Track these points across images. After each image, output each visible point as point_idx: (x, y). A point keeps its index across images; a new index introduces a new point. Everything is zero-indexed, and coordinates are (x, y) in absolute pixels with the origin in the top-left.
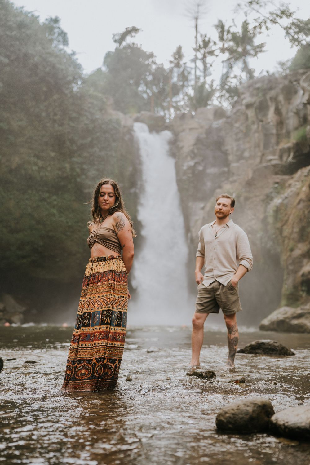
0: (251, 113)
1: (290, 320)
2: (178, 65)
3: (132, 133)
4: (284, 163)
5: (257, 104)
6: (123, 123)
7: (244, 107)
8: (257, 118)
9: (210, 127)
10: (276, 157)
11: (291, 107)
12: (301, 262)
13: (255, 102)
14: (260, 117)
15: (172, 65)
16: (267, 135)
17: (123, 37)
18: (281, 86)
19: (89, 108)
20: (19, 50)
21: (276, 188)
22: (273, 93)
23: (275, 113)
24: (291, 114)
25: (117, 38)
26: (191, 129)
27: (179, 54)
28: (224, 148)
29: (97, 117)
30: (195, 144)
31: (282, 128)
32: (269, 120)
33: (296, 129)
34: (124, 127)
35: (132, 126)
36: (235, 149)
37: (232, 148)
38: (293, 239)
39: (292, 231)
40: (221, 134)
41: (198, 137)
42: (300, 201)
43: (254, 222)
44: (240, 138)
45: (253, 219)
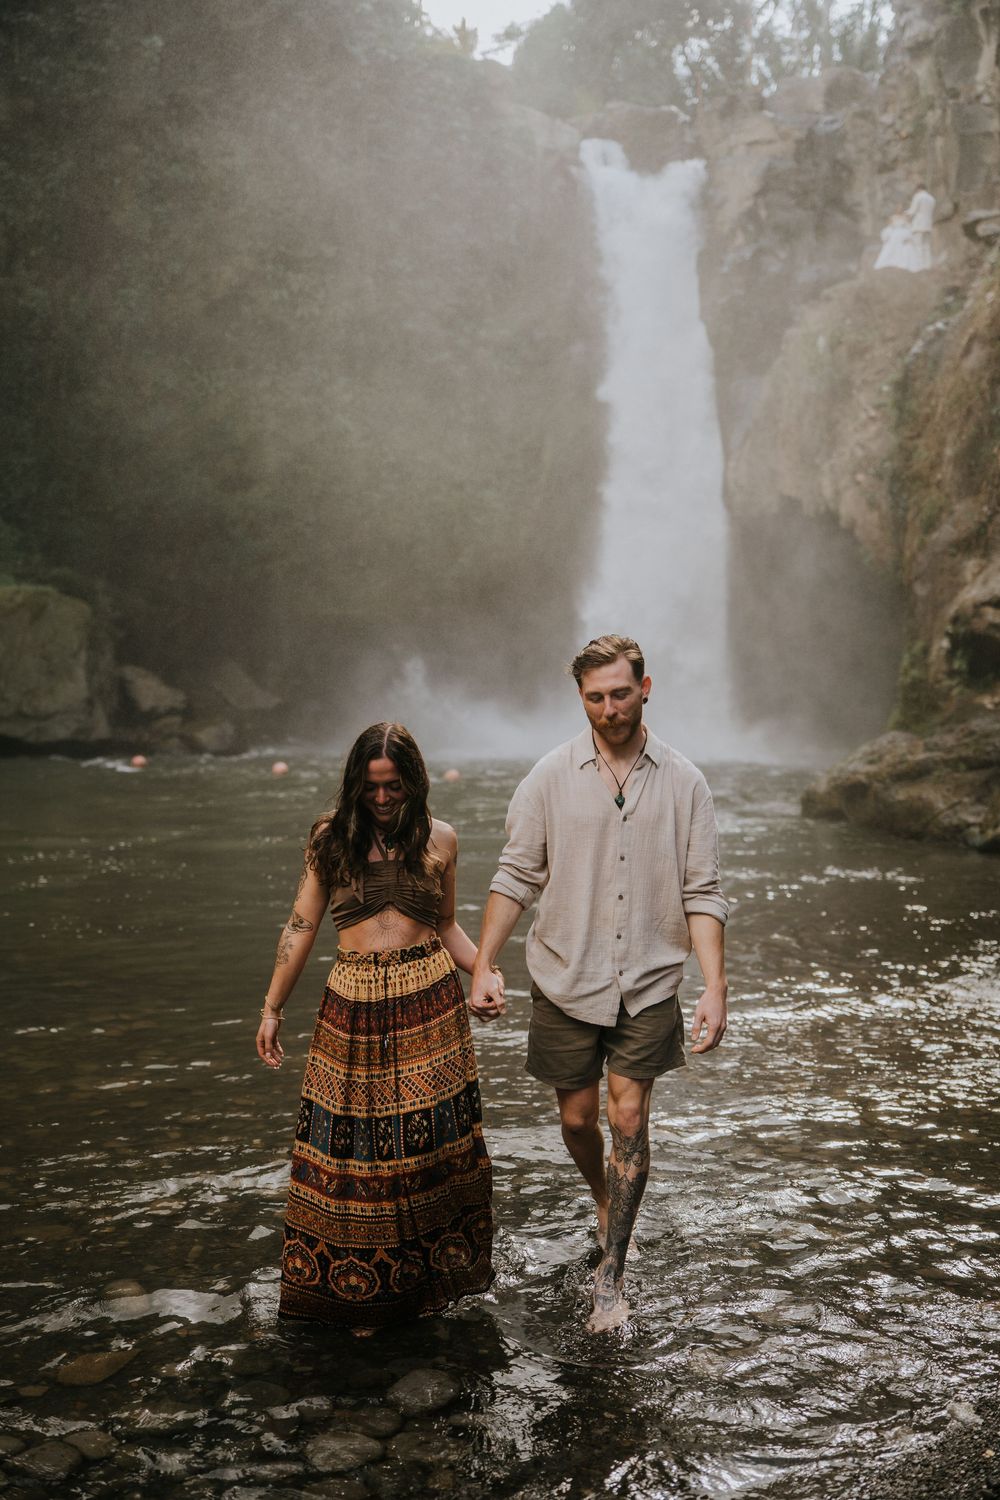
0: (924, 71)
1: (887, 788)
3: (574, 170)
5: (943, 36)
6: (541, 141)
7: (906, 57)
8: (942, 85)
9: (811, 133)
10: (996, 212)
12: (956, 572)
13: (938, 33)
14: (949, 83)
16: (969, 142)
19: (430, 98)
23: (997, 62)
26: (751, 145)
28: (850, 199)
29: (456, 124)
30: (761, 193)
32: (980, 88)
34: (548, 152)
35: (576, 150)
36: (880, 196)
37: (872, 196)
38: (939, 484)
39: (939, 455)
40: (840, 156)
41: (770, 169)
42: (972, 340)
43: (873, 428)
44: (895, 161)
45: (872, 419)
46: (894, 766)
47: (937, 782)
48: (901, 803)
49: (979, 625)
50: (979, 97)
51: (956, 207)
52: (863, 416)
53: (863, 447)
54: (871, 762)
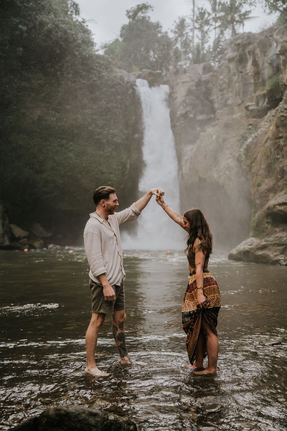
0: (232, 66)
1: (255, 252)
2: (181, 35)
3: (135, 87)
4: (260, 108)
5: (238, 57)
6: (126, 79)
7: (227, 62)
8: (238, 70)
10: (254, 103)
11: (266, 59)
12: (267, 196)
13: (236, 56)
14: (240, 70)
15: (177, 35)
16: (246, 85)
17: (136, 13)
18: (258, 41)
19: (97, 67)
21: (250, 129)
22: (251, 47)
23: (253, 65)
24: (266, 65)
25: (131, 14)
26: (183, 82)
27: (182, 25)
28: (211, 98)
29: (104, 74)
30: (187, 95)
31: (258, 78)
32: (248, 71)
33: (270, 77)
34: (128, 82)
35: (135, 82)
36: (220, 98)
37: (218, 98)
38: (260, 175)
39: (260, 167)
40: (208, 86)
41: (189, 89)
42: (267, 139)
43: (230, 160)
44: (224, 88)
45: (230, 157)
46: (257, 246)
47: (270, 249)
48: (260, 255)
49: (275, 210)
50: (248, 73)
51: (243, 102)
52: (227, 156)
53: (228, 165)
54: (250, 245)
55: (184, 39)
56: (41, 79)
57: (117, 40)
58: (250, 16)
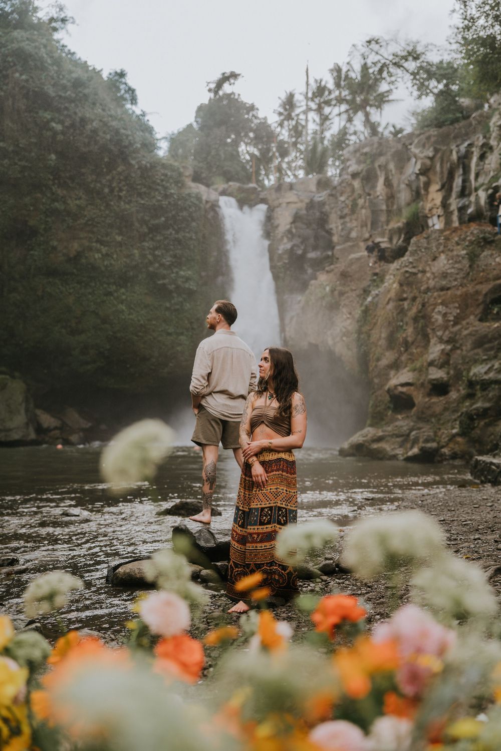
0: (357, 184)
1: (370, 445)
2: (289, 117)
3: (217, 209)
4: (394, 247)
5: (364, 173)
6: (204, 198)
7: (349, 177)
8: (364, 190)
9: (312, 201)
10: (386, 239)
11: (403, 177)
12: (387, 374)
13: (362, 170)
14: (367, 190)
15: (282, 117)
16: (375, 212)
17: (219, 84)
18: (393, 150)
19: (162, 180)
20: (75, 113)
21: (374, 281)
22: (382, 160)
23: (385, 184)
24: (403, 186)
25: (213, 86)
26: (288, 203)
27: (289, 103)
28: (327, 227)
29: (172, 191)
30: (293, 222)
31: (393, 204)
32: (378, 193)
33: (408, 204)
34: (207, 202)
35: (218, 201)
36: (340, 228)
37: (337, 227)
38: (381, 346)
39: (380, 336)
40: (324, 210)
41: (296, 213)
42: (390, 300)
43: (349, 321)
44: (346, 214)
45: (348, 318)
46: (372, 437)
47: (387, 441)
48: (375, 449)
49: (396, 392)
50: (378, 196)
51: (371, 236)
52: (345, 317)
53: (345, 328)
54: (364, 437)
55: (294, 123)
56: (80, 198)
57: (190, 126)
58: (391, 98)
